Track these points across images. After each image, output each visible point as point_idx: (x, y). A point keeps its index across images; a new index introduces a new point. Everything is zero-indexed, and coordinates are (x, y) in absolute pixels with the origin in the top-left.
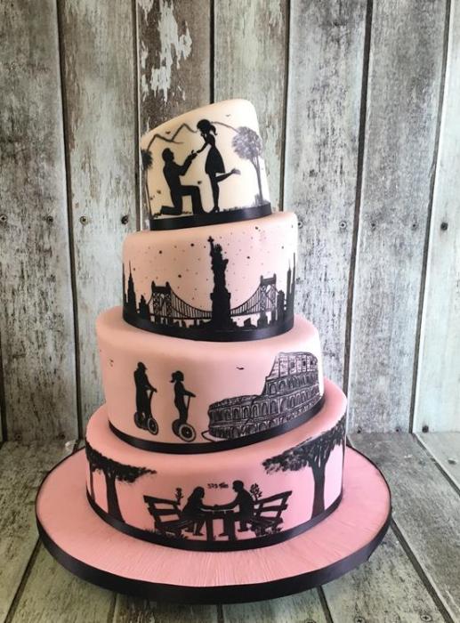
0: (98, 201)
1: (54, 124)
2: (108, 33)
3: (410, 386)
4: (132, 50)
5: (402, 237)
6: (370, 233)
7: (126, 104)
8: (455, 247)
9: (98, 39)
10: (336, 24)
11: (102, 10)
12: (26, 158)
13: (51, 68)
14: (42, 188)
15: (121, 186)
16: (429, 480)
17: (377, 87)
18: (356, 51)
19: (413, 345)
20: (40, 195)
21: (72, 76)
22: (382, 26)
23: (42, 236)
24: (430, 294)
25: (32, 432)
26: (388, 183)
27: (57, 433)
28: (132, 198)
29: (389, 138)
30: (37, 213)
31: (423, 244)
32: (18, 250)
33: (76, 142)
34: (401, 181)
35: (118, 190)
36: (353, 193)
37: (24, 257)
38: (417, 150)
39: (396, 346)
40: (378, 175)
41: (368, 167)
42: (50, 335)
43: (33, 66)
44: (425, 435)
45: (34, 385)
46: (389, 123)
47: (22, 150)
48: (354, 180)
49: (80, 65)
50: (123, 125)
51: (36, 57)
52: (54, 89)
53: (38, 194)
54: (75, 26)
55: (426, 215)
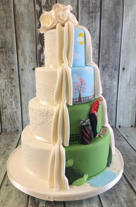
0: (26, 64)
1: (13, 43)
2: (28, 17)
3: (115, 115)
4: (34, 22)
5: (112, 72)
6: (102, 71)
7: (33, 37)
8: (127, 75)
9: (25, 19)
10: (92, 13)
11: (26, 11)
12: (6, 53)
13: (12, 27)
14: (11, 61)
15: (32, 60)
16: (121, 141)
17: (104, 30)
18: (98, 20)
19: (116, 103)
20: (10, 63)
21: (18, 29)
22: (105, 13)
23: (11, 74)
24: (120, 88)
25: (9, 130)
26: (107, 57)
27: (16, 130)
28: (35, 63)
29: (107, 44)
30: (9, 68)
31: (118, 74)
32: (4, 79)
33: (20, 48)
34: (111, 56)
35: (32, 61)
36: (97, 60)
37: (6, 80)
38: (115, 48)
39: (111, 103)
40: (105, 55)
41: (101, 53)
42: (14, 102)
43: (7, 27)
44: (119, 128)
45: (10, 116)
46: (107, 40)
47: (5, 51)
48: (97, 56)
49: (20, 26)
50: (32, 43)
51: (8, 24)
52: (13, 33)
53: (9, 63)
54: (19, 15)
55: (118, 66)
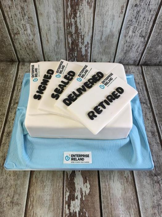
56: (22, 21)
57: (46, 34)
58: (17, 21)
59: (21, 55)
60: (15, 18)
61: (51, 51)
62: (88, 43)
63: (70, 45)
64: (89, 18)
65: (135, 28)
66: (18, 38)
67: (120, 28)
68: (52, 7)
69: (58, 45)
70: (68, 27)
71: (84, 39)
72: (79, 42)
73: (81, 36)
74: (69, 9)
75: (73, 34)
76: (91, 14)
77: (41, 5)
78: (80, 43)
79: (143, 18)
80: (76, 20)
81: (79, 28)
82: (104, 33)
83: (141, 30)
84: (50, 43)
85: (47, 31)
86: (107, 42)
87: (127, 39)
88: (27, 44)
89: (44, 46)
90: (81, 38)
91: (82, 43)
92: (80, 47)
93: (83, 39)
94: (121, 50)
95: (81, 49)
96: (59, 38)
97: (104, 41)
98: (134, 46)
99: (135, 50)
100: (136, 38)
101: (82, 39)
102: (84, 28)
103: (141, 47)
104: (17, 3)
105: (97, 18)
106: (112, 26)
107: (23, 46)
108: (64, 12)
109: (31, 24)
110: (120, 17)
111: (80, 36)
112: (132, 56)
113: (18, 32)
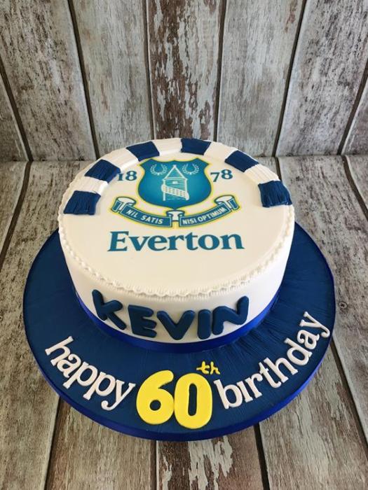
56: (40, 52)
57: (100, 86)
58: (26, 53)
59: (37, 146)
60: (21, 46)
61: (113, 131)
62: (207, 104)
63: (162, 113)
64: (208, 37)
65: (327, 63)
66: (29, 99)
67: (288, 63)
68: (114, 12)
69: (130, 113)
70: (156, 64)
71: (198, 93)
72: (184, 102)
73: (190, 85)
74: (159, 16)
75: (170, 83)
76: (214, 26)
77: (87, 10)
78: (187, 105)
79: (348, 35)
80: (175, 44)
81: (185, 65)
82: (248, 78)
83: (342, 65)
84: (111, 109)
85: (104, 76)
86: (256, 102)
87: (307, 94)
88: (53, 115)
89: (96, 117)
90: (190, 90)
91: (191, 105)
92: (187, 118)
93: (195, 94)
94: (292, 123)
95: (190, 123)
96: (133, 94)
97: (249, 100)
98: (325, 111)
99: (328, 121)
100: (329, 89)
101: (192, 94)
102: (197, 63)
103: (342, 112)
104: (24, 5)
105: (230, 34)
106: (268, 57)
107: (43, 119)
108: (145, 24)
109: (62, 60)
110: (288, 30)
111: (186, 87)
112: (320, 138)
113: (28, 82)
